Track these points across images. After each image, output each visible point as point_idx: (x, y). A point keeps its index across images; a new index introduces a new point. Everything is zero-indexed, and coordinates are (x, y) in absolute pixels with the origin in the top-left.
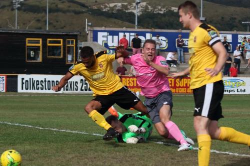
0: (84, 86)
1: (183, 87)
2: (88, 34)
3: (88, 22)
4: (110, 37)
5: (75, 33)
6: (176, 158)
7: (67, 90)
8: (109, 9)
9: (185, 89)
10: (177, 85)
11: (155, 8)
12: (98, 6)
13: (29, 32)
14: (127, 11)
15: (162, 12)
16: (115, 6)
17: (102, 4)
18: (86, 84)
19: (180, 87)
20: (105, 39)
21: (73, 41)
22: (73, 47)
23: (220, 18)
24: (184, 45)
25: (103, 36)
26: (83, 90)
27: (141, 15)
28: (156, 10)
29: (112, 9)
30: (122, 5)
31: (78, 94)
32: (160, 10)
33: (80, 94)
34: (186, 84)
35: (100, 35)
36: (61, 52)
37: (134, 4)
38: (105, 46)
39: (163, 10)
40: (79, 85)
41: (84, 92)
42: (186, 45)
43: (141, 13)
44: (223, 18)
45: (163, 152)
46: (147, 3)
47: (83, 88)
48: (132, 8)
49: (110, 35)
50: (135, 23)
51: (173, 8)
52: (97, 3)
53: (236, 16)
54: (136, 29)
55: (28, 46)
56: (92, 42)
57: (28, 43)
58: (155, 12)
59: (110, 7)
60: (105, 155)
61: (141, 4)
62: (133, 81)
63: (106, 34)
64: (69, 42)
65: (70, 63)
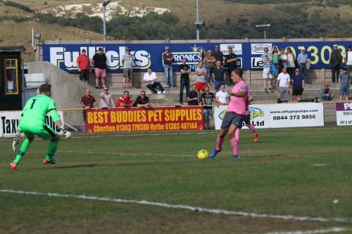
1: (175, 122)
2: (35, 50)
3: (35, 34)
4: (68, 54)
5: (17, 50)
6: (168, 223)
7: (9, 132)
8: (64, 13)
9: (178, 124)
10: (167, 120)
11: (130, 9)
12: (49, 9)
14: (90, 16)
15: (141, 16)
16: (74, 9)
17: (55, 7)
19: (170, 122)
20: (61, 57)
21: (15, 61)
22: (15, 70)
23: (225, 21)
24: (173, 61)
25: (58, 53)
27: (111, 20)
28: (132, 12)
29: (69, 13)
30: (83, 7)
32: (139, 12)
34: (180, 117)
35: (53, 51)
37: (101, 5)
38: (61, 67)
39: (142, 11)
42: (176, 62)
43: (111, 18)
44: (228, 20)
45: (149, 216)
46: (119, 3)
48: (98, 10)
49: (67, 51)
50: (102, 33)
51: (156, 9)
52: (47, 6)
53: (247, 18)
54: (105, 42)
56: (42, 62)
58: (130, 16)
59: (65, 11)
60: (66, 223)
61: (110, 4)
62: (103, 116)
63: (61, 49)
64: (8, 63)
65: (10, 93)
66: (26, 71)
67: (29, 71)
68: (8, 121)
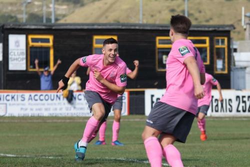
0: (242, 105)
2: (245, 29)
3: (245, 13)
5: (227, 29)
7: (217, 111)
13: (161, 28)
18: (244, 102)
21: (224, 39)
22: (224, 49)
26: (239, 111)
31: (234, 117)
33: (237, 118)
36: (206, 56)
40: (234, 104)
41: (242, 114)
47: (240, 109)
55: (159, 49)
57: (159, 43)
64: (218, 41)
65: (219, 72)
66: (235, 50)
67: (238, 50)
68: (216, 100)
